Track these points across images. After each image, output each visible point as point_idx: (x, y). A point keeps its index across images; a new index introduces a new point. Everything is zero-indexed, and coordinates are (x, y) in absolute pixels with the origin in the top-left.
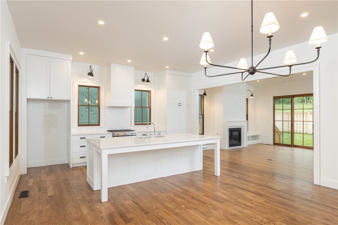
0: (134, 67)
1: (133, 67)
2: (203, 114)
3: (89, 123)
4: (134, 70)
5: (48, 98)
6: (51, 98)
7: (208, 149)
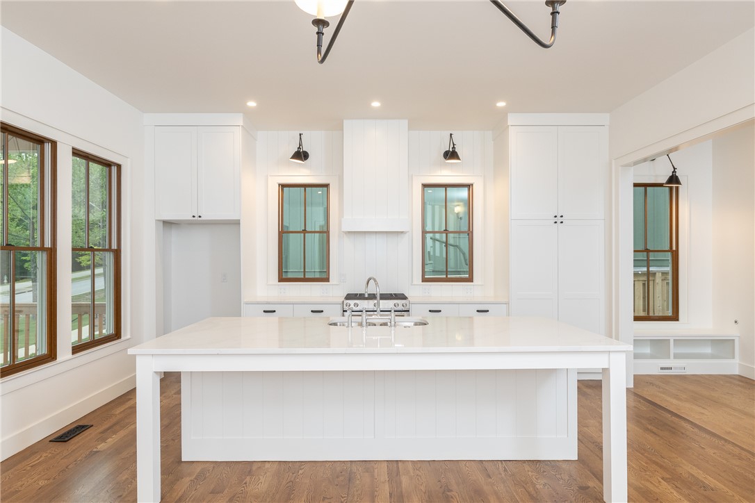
0: (407, 121)
1: (405, 122)
2: (674, 248)
3: (304, 275)
4: (409, 130)
5: (194, 217)
6: (200, 217)
7: (688, 372)
